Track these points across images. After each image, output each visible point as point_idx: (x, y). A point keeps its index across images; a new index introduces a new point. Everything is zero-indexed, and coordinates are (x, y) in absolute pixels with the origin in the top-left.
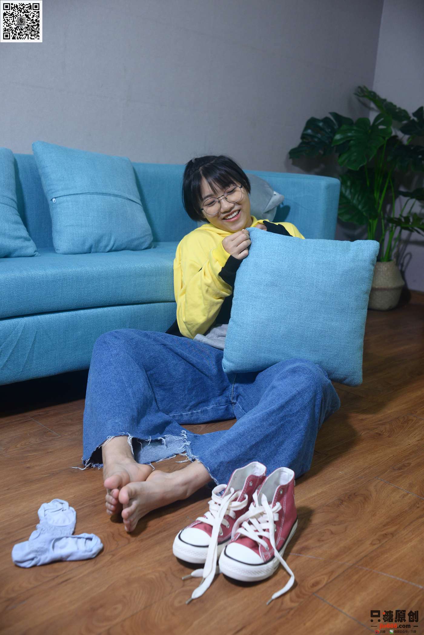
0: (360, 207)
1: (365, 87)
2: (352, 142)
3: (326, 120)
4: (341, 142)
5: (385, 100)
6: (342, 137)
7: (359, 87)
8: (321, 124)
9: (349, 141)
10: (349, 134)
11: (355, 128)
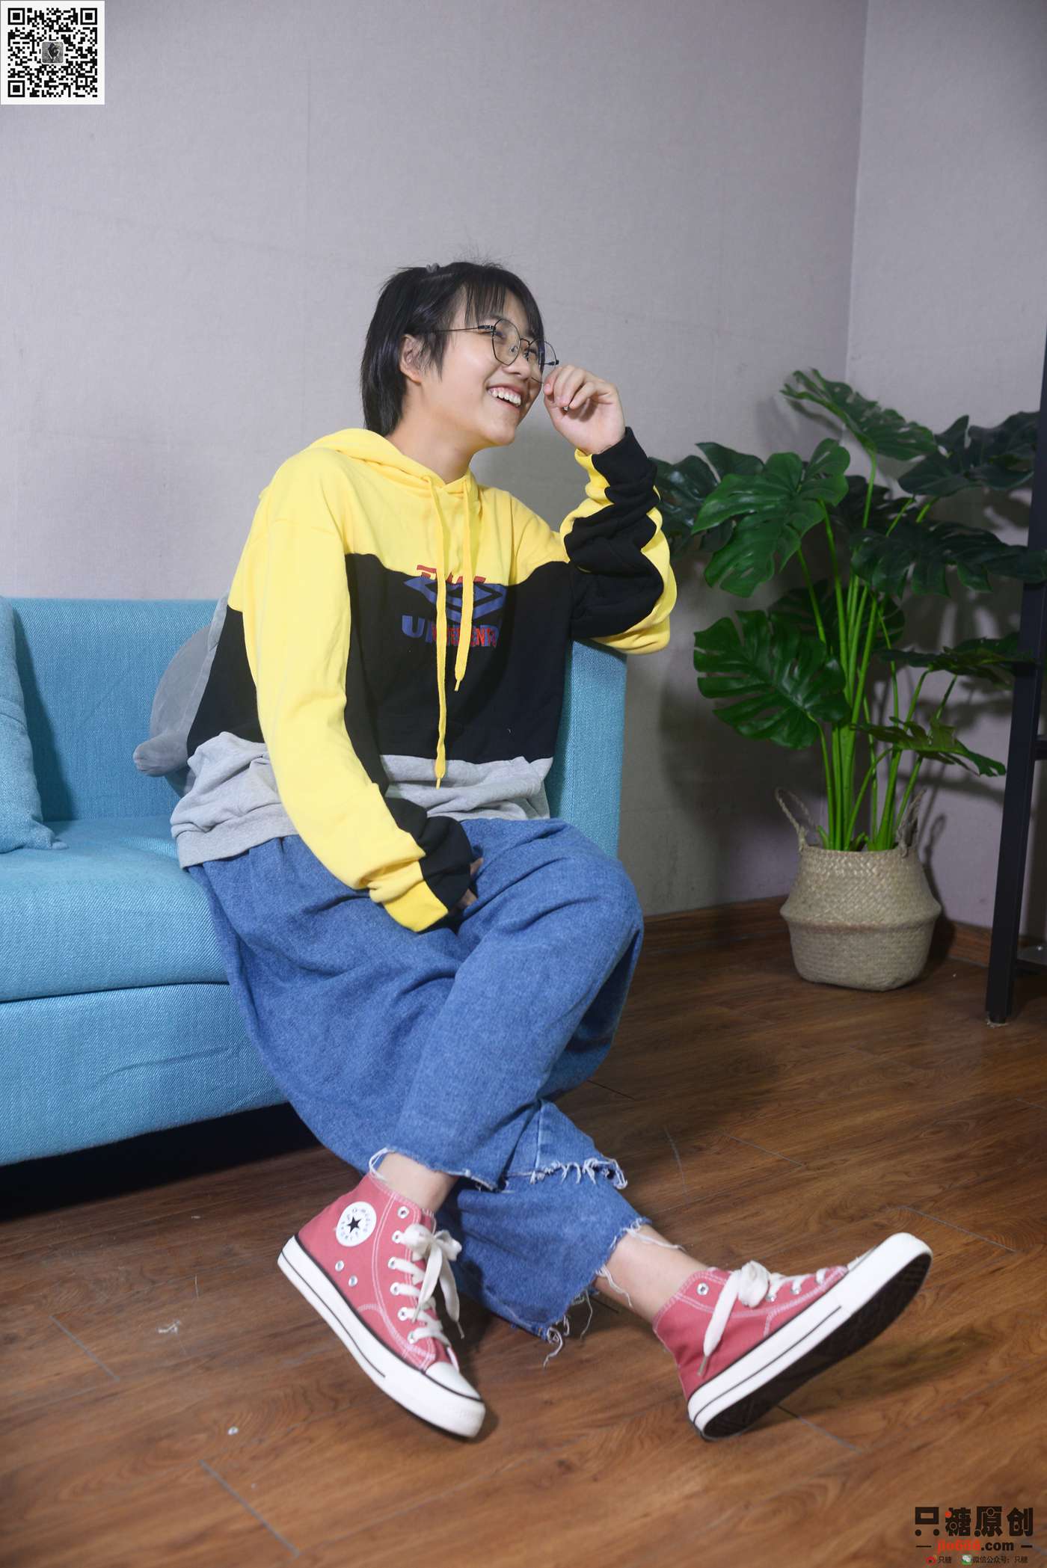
0: (799, 700)
1: (815, 372)
2: (747, 519)
3: (689, 465)
4: (716, 524)
5: (872, 405)
6: (723, 507)
7: (798, 375)
8: (676, 477)
9: (739, 518)
10: (745, 499)
11: (759, 481)
